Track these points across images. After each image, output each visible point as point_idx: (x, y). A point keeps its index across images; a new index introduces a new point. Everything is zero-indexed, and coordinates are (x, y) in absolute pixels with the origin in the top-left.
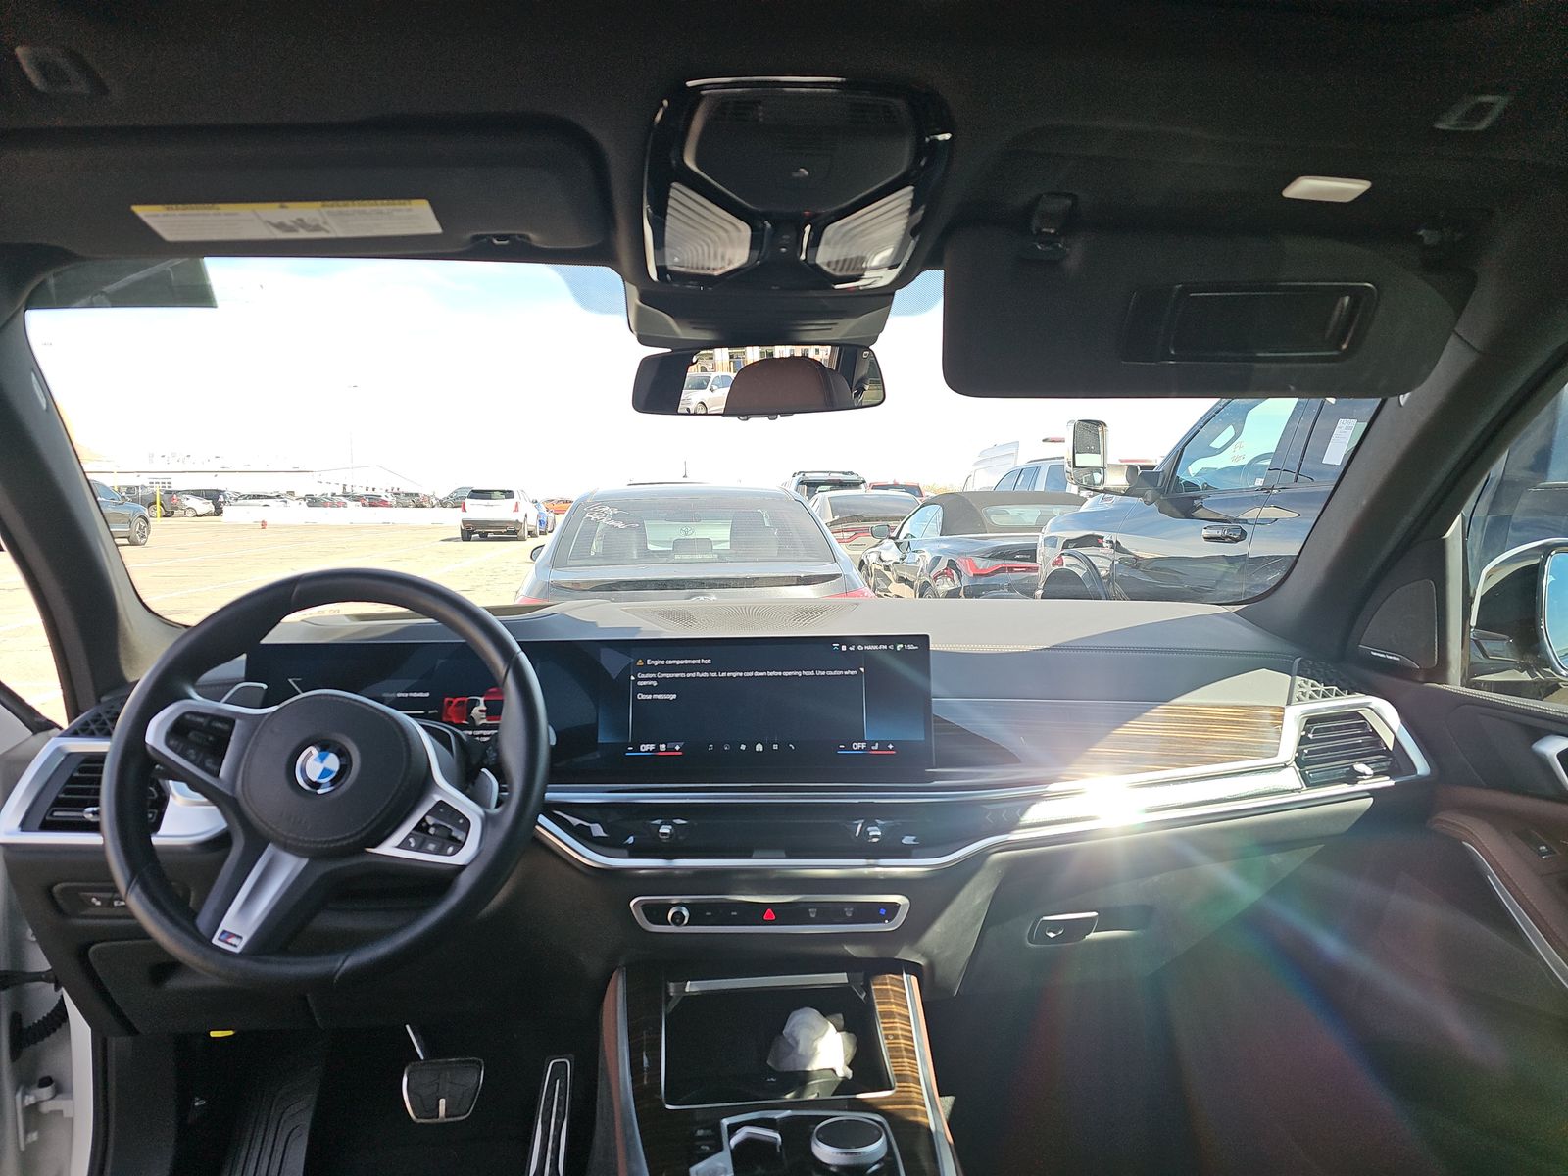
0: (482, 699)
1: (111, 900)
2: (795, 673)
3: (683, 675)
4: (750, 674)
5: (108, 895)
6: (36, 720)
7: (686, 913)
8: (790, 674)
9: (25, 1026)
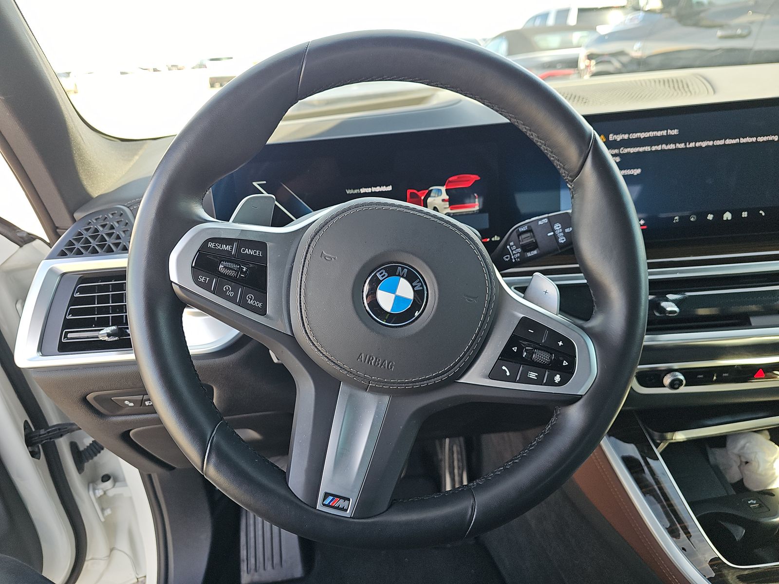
0: (443, 189)
1: (142, 402)
2: (771, 138)
3: (648, 149)
4: (721, 142)
5: (140, 397)
6: (18, 234)
7: (681, 377)
8: (765, 139)
9: (81, 448)
